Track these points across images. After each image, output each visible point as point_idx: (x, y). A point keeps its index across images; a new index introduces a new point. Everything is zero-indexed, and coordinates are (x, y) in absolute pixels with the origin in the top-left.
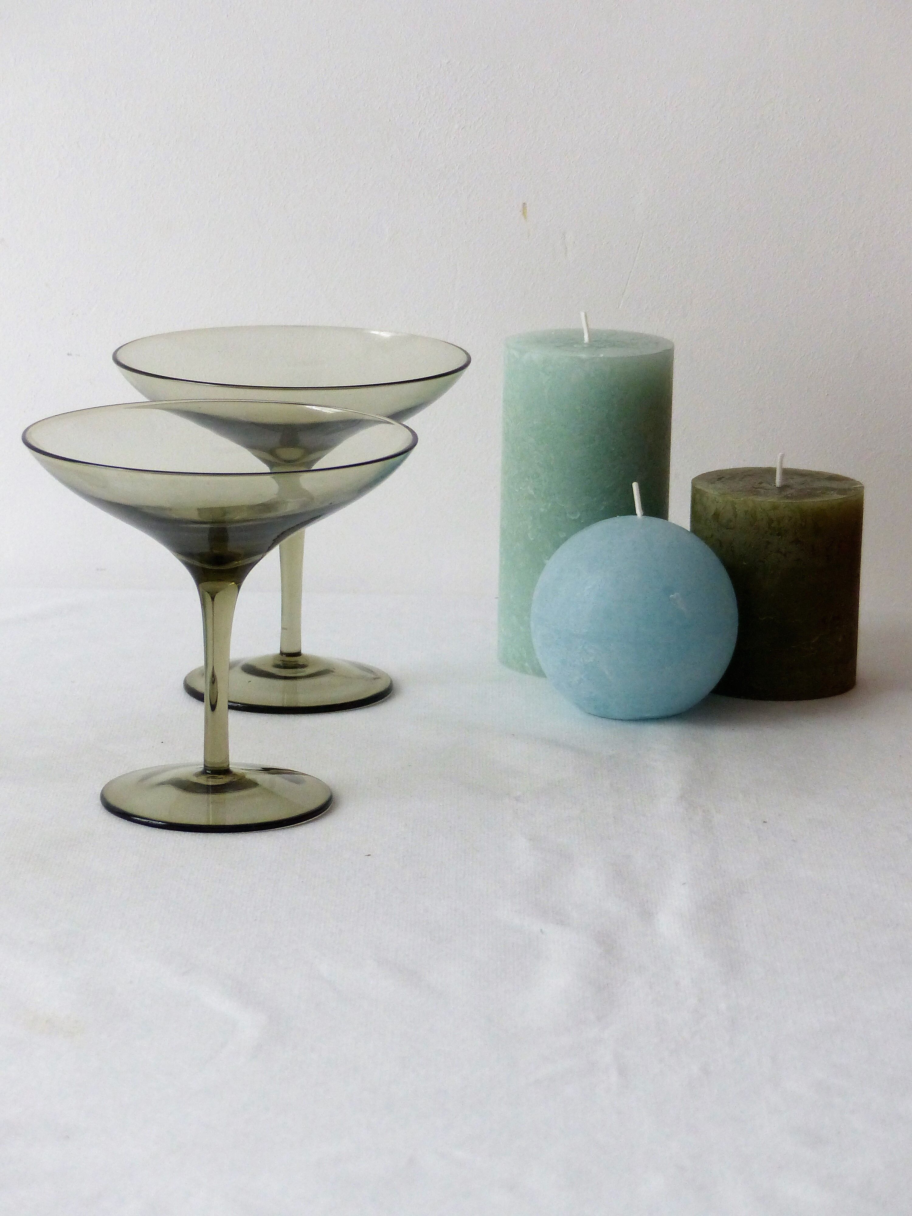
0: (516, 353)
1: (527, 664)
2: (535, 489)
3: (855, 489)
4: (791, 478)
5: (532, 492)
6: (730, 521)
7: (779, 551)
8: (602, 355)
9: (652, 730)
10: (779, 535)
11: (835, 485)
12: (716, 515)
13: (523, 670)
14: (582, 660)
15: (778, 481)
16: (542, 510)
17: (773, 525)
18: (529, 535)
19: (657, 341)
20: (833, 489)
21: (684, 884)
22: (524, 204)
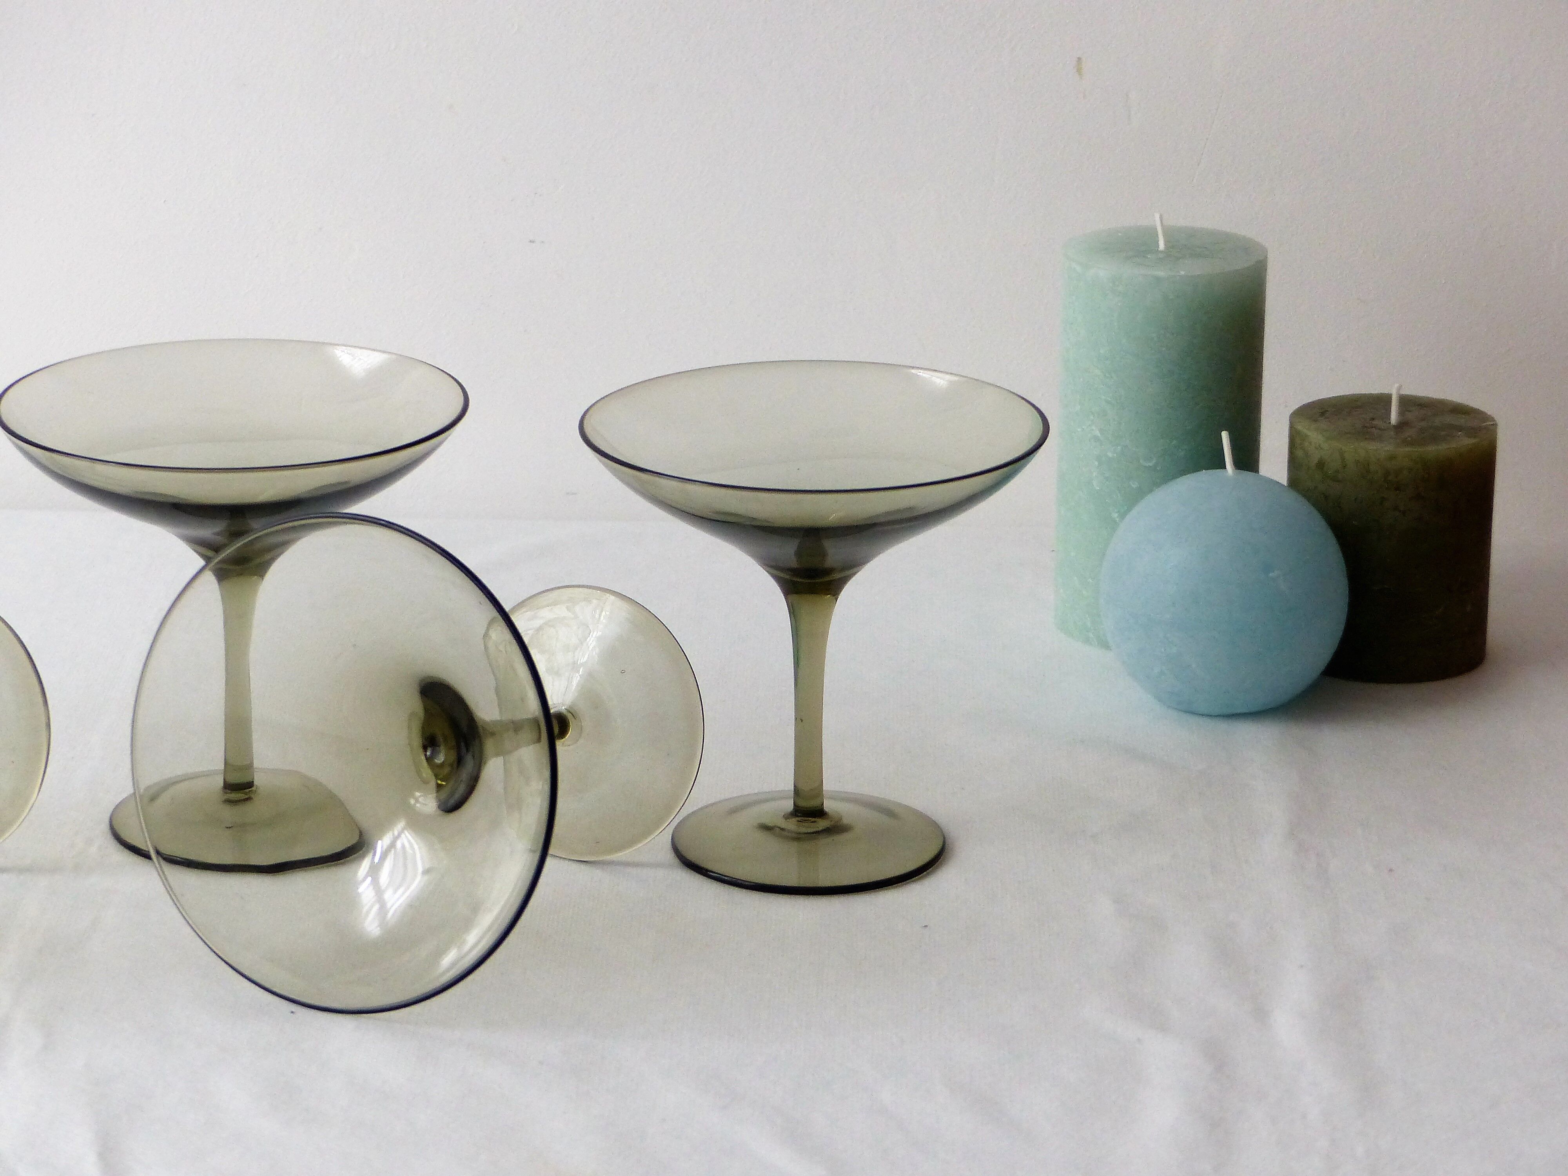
0: (1079, 269)
1: (1091, 635)
2: (1101, 430)
3: (1486, 428)
4: (1408, 411)
5: (1098, 433)
6: (1337, 471)
7: (1396, 508)
8: (1182, 273)
9: (1247, 731)
10: (1397, 489)
11: (1461, 420)
12: (1321, 465)
13: (1087, 641)
14: (1163, 650)
15: (1394, 418)
16: (1110, 455)
17: (1390, 478)
18: (1095, 483)
19: (1246, 246)
20: (1460, 428)
21: (1302, 966)
22: (1079, 59)
